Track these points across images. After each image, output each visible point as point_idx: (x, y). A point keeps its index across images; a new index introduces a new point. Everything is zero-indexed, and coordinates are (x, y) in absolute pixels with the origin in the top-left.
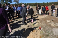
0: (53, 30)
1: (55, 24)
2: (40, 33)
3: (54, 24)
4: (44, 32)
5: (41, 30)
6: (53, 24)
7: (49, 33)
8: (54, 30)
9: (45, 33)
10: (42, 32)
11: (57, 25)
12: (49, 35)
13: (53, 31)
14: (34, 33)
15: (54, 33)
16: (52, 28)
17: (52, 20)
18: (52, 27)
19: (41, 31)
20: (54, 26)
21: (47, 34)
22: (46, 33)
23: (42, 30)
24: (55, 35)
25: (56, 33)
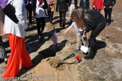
0: (112, 63)
1: (116, 47)
2: (77, 72)
3: (113, 46)
4: (88, 68)
5: (79, 64)
6: (111, 47)
7: (103, 73)
8: (114, 64)
9: (92, 72)
10: (85, 69)
11: (120, 49)
12: (104, 77)
13: (113, 67)
14: (62, 71)
15: (117, 73)
16: (110, 59)
17: (108, 37)
18: (109, 56)
19: (79, 67)
20: (112, 52)
21: (98, 74)
22: (96, 71)
23: (84, 64)
24: (119, 76)
25: (120, 72)
